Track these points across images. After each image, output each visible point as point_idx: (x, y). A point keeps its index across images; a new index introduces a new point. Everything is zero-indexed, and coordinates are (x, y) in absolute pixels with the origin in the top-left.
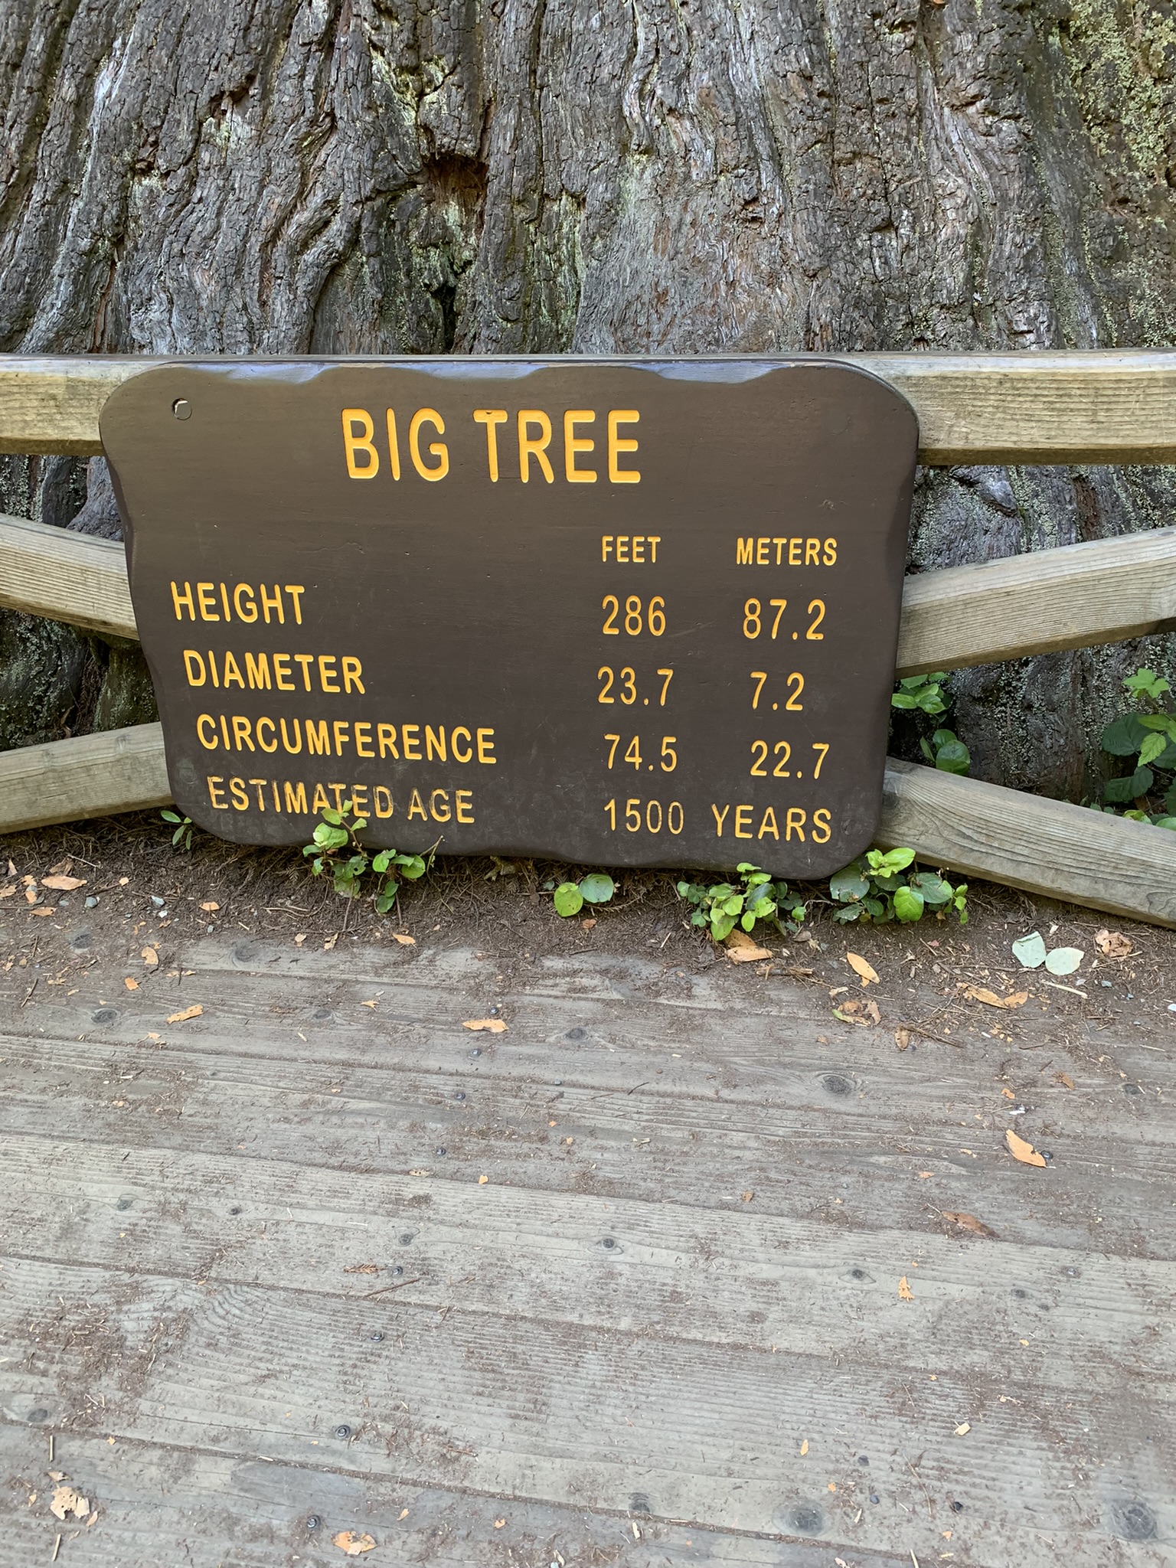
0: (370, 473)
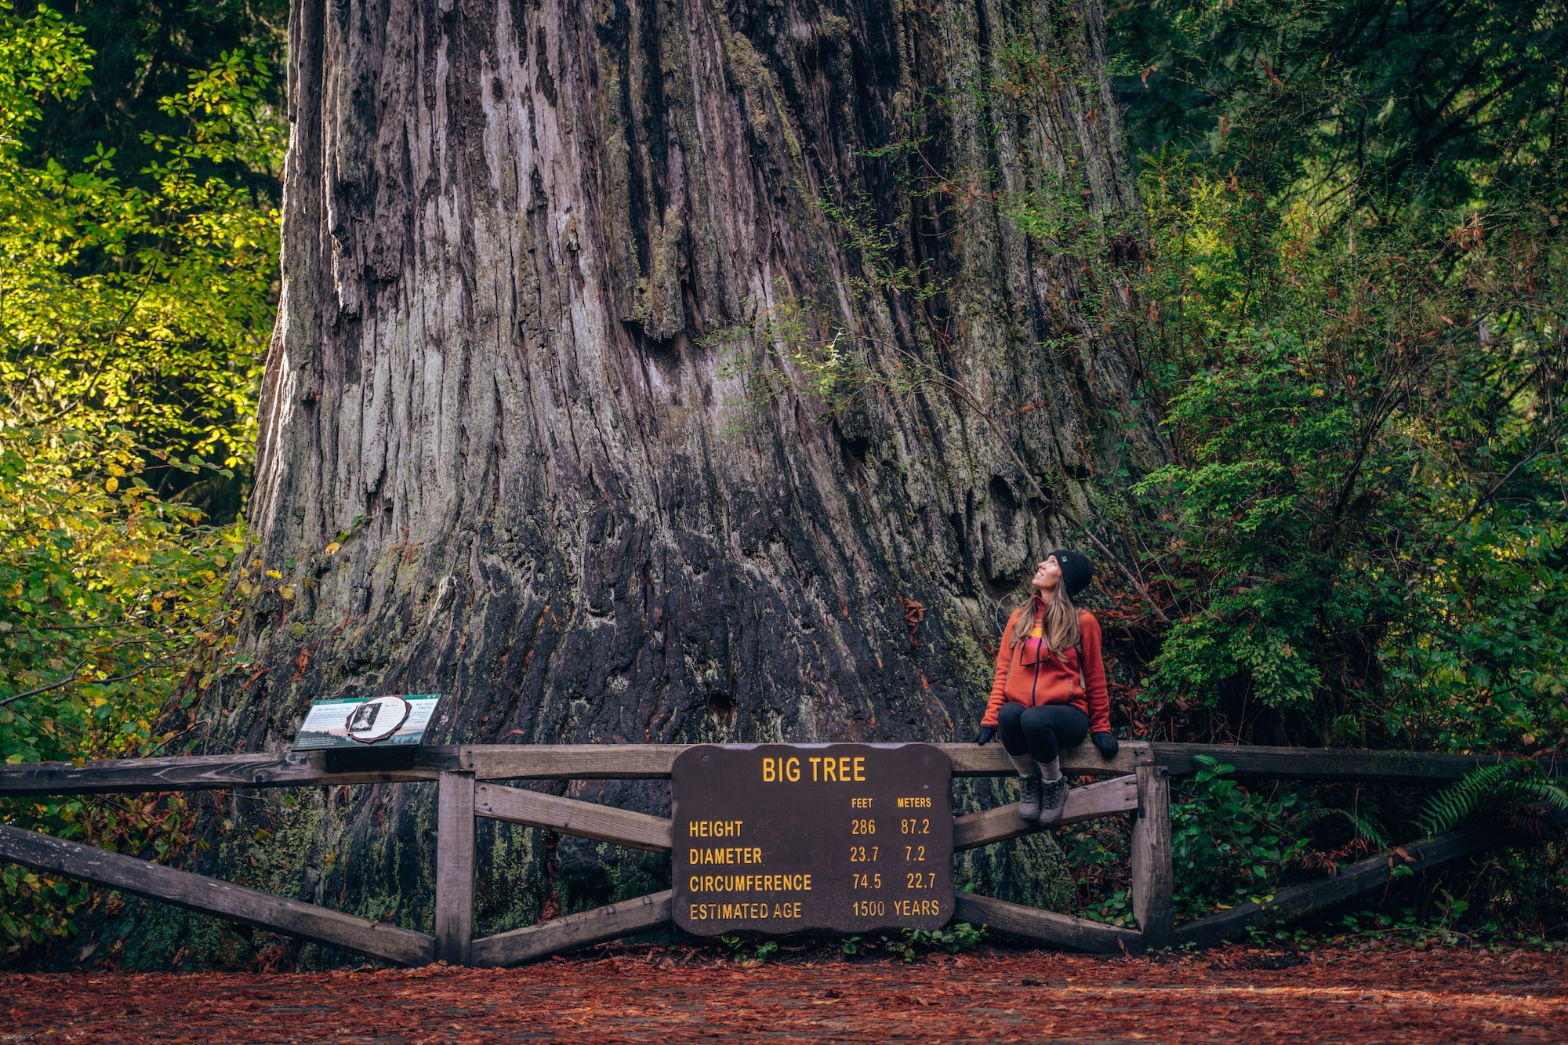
0: (772, 779)
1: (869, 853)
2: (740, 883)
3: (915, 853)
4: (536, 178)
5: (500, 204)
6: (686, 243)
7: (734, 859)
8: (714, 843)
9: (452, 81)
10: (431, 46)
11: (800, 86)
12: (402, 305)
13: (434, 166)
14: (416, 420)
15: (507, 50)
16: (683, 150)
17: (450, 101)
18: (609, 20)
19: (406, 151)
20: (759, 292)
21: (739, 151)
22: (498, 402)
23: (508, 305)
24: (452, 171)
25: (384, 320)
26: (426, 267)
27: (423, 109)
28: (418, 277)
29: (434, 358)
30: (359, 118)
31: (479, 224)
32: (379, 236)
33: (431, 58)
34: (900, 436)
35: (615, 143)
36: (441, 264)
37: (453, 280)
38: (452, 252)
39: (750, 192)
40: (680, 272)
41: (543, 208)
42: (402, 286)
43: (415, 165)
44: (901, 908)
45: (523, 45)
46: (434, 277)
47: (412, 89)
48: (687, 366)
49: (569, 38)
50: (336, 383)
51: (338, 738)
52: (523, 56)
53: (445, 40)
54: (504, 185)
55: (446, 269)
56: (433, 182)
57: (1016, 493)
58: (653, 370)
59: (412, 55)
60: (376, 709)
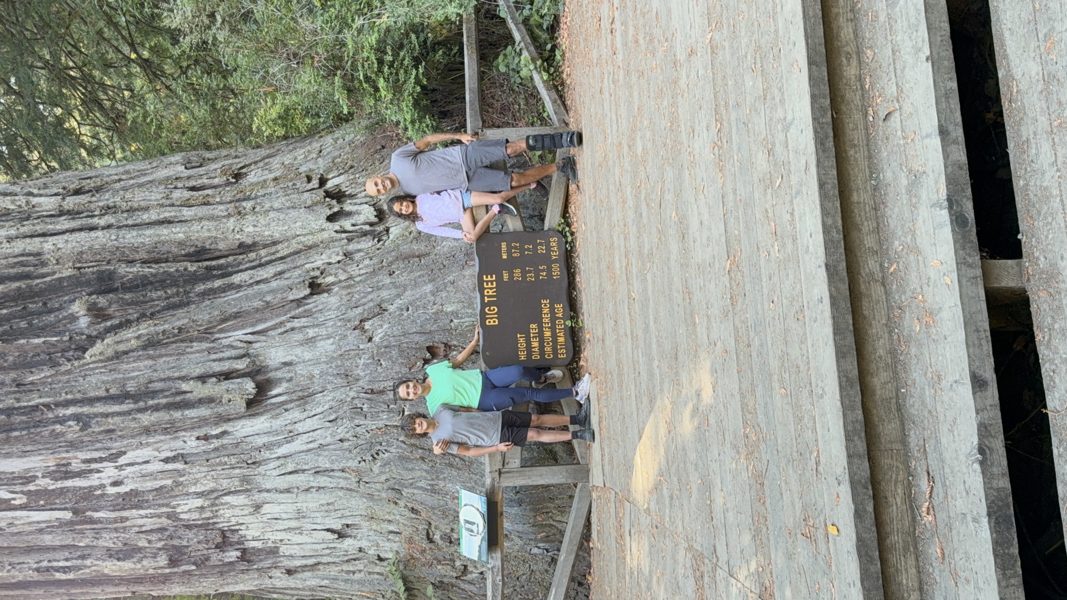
0: (497, 320)
1: (530, 272)
2: (548, 334)
3: (528, 250)
4: (166, 460)
5: (181, 479)
6: (203, 378)
7: (536, 337)
8: (529, 347)
9: (112, 508)
10: (92, 521)
11: (116, 321)
12: (237, 527)
13: (159, 516)
14: (300, 515)
15: (93, 480)
16: (151, 382)
17: (123, 509)
18: (77, 425)
19: (151, 531)
20: (230, 339)
21: (152, 352)
22: (290, 473)
23: (237, 471)
24: (163, 505)
25: (245, 537)
26: (216, 516)
27: (128, 523)
28: (222, 520)
29: (266, 509)
30: (133, 557)
31: (193, 489)
32: (199, 542)
33: (99, 521)
34: (307, 266)
35: (146, 419)
36: (214, 509)
37: (223, 501)
38: (207, 503)
39: (174, 346)
40: (220, 380)
41: (182, 455)
42: (226, 529)
43: (159, 526)
44: (555, 255)
45: (91, 471)
46: (222, 512)
47: (116, 530)
48: (272, 375)
49: (87, 446)
50: (279, 559)
51: (482, 540)
52: (98, 471)
53: (89, 513)
54: (170, 477)
55: (217, 505)
56: (169, 516)
57: (336, 209)
58: (274, 392)
59: (97, 532)
60: (467, 522)
